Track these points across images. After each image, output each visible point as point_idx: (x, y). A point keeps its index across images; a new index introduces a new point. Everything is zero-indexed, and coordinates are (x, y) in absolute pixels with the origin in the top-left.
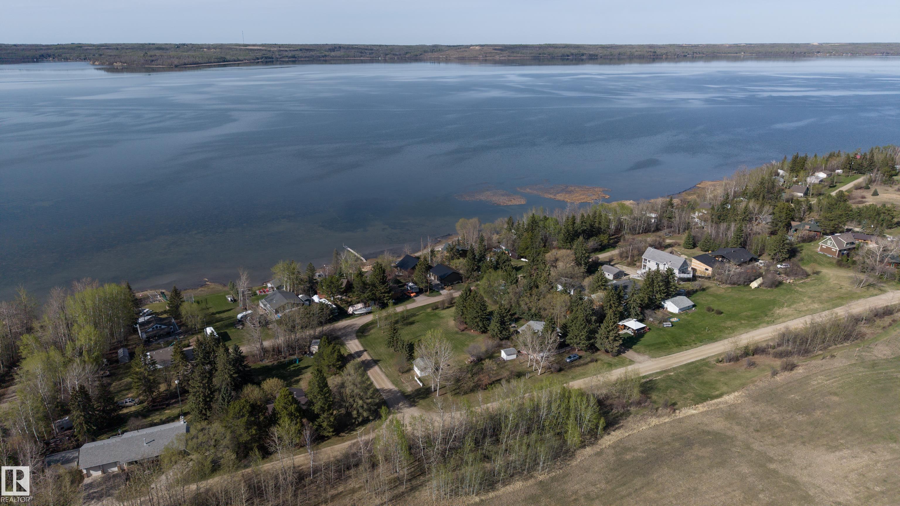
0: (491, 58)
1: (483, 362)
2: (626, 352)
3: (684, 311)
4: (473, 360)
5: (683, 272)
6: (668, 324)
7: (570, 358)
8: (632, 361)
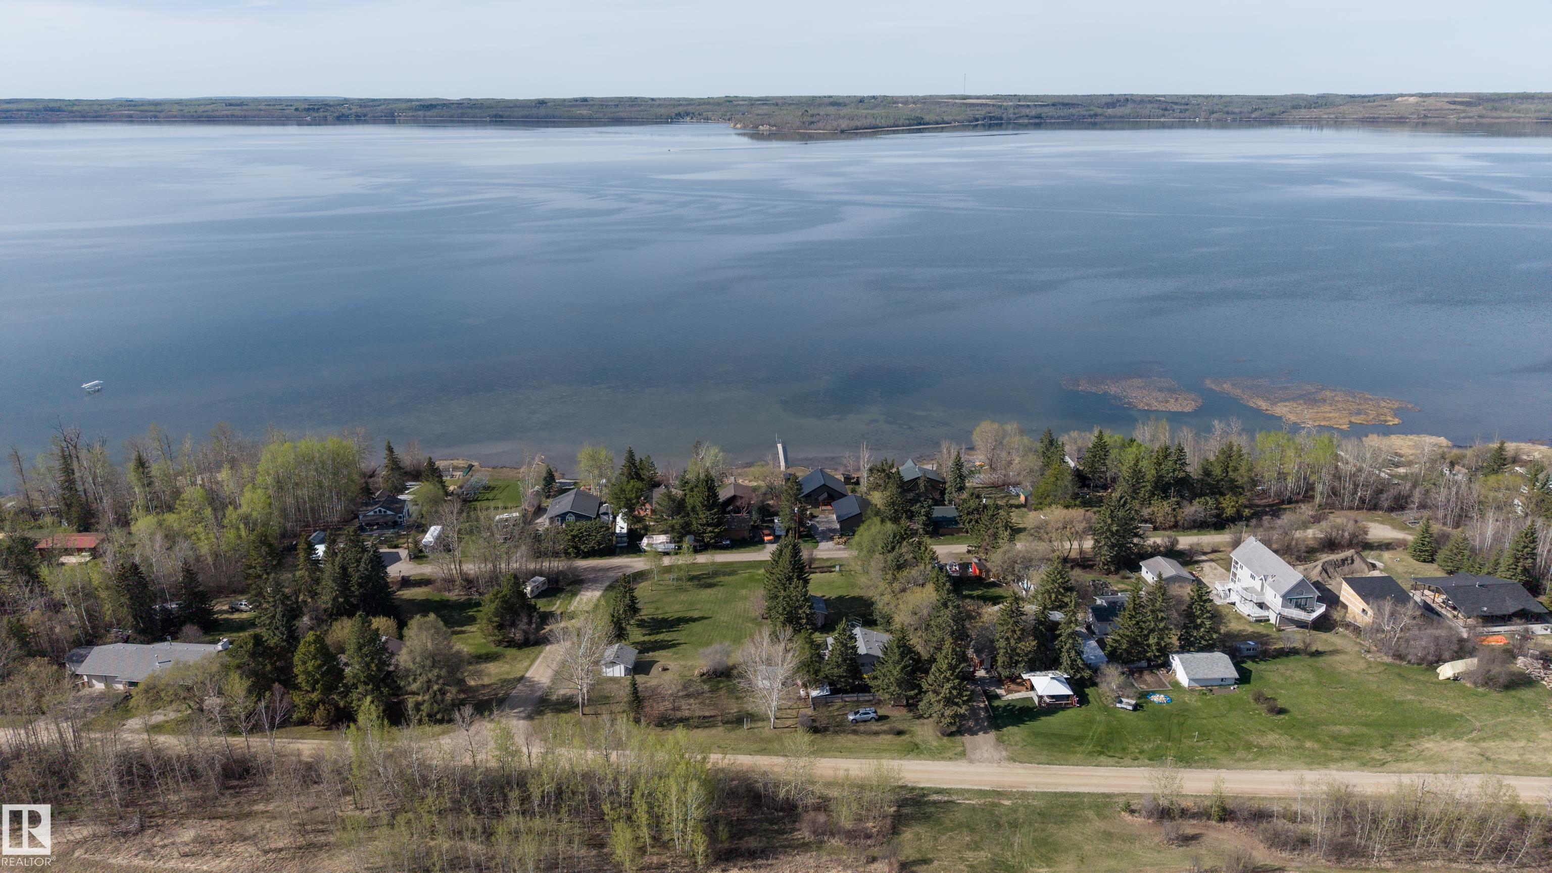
0: (1438, 120)
1: (724, 679)
2: (981, 733)
3: (1206, 686)
4: (708, 672)
5: (1298, 606)
6: (1128, 703)
7: (856, 713)
8: (963, 754)
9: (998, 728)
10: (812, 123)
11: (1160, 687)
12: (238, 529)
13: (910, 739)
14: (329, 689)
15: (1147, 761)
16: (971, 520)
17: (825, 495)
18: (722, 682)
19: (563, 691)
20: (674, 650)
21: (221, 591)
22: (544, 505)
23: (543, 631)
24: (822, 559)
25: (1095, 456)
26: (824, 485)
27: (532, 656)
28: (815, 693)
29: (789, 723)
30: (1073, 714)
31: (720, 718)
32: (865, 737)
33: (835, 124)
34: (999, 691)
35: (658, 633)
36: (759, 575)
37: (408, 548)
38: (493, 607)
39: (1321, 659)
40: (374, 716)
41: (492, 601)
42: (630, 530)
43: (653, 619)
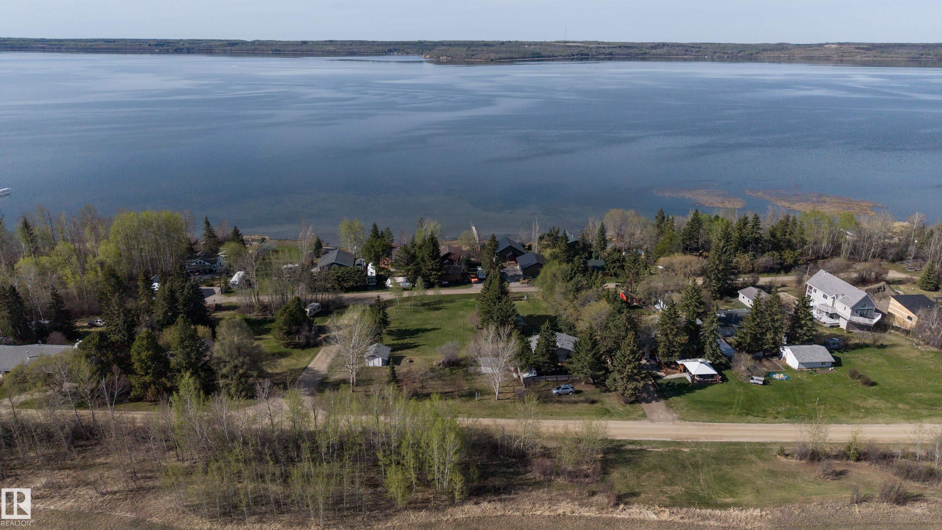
0: (849, 58)
1: (456, 368)
2: (654, 402)
3: (812, 368)
4: (443, 363)
5: (861, 315)
6: (758, 380)
7: (558, 389)
8: (644, 416)
9: (666, 398)
10: (473, 55)
11: (777, 369)
12: (96, 272)
13: (601, 406)
14: (159, 374)
15: (785, 420)
16: (614, 267)
17: (511, 253)
18: (455, 369)
19: (337, 376)
20: (416, 349)
21: (82, 314)
22: (315, 262)
23: (320, 338)
24: (513, 292)
25: (692, 228)
26: (510, 246)
27: (312, 354)
28: (526, 375)
29: (509, 396)
30: (718, 389)
31: (456, 393)
32: (567, 405)
33: (487, 55)
34: (660, 374)
35: (403, 339)
36: (471, 302)
37: (220, 286)
38: (283, 318)
39: (886, 350)
40: (192, 388)
41: (282, 315)
42: (377, 276)
43: (398, 330)
